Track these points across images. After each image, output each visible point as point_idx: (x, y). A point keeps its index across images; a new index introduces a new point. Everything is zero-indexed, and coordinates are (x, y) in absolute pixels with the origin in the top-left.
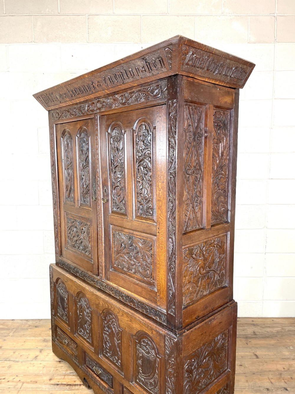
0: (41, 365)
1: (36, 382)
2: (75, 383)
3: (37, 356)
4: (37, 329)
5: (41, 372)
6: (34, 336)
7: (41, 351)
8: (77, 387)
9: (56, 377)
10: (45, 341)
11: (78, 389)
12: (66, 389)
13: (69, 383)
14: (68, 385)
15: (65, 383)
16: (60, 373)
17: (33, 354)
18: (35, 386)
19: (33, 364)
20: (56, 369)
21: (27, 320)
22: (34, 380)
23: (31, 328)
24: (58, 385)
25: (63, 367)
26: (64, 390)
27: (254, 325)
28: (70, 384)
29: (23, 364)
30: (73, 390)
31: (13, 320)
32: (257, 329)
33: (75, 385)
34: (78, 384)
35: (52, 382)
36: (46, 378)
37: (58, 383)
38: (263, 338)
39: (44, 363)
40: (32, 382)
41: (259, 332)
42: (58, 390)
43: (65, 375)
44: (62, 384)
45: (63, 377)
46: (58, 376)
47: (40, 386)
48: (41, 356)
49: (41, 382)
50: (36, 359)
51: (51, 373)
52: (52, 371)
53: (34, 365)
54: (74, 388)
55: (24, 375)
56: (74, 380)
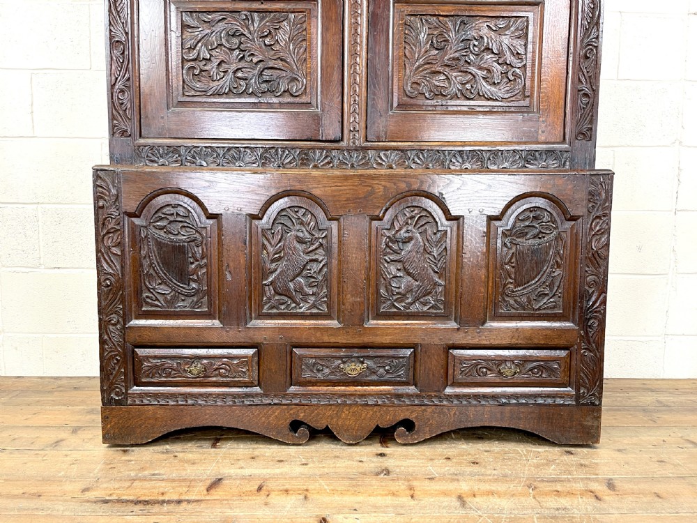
0: (68, 458)
1: (39, 496)
2: (161, 498)
3: (61, 441)
4: (76, 392)
5: (63, 473)
6: (64, 405)
7: (75, 430)
8: (166, 508)
9: (105, 485)
10: (91, 412)
11: (168, 513)
12: (131, 514)
13: (143, 498)
14: (137, 502)
15: (131, 498)
16: (120, 475)
17: (50, 436)
18: (33, 504)
19: (45, 456)
20: (110, 466)
21: (56, 378)
22: (32, 492)
23: (61, 391)
24: (106, 502)
25: (133, 462)
26: (122, 514)
27: (652, 390)
28: (145, 501)
29: (12, 456)
30: (155, 514)
31: (19, 377)
32: (664, 398)
33: (163, 502)
34: (171, 499)
35: (91, 495)
36: (73, 488)
37: (108, 498)
38: (689, 410)
39: (76, 455)
40: (26, 495)
41: (673, 402)
42: (104, 514)
43: (135, 480)
44: (119, 501)
45: (127, 484)
46: (112, 482)
47: (48, 504)
48: (73, 440)
49: (55, 496)
50: (56, 446)
51: (92, 475)
52: (96, 471)
53: (44, 458)
54: (156, 508)
55: (6, 480)
56: (161, 490)
